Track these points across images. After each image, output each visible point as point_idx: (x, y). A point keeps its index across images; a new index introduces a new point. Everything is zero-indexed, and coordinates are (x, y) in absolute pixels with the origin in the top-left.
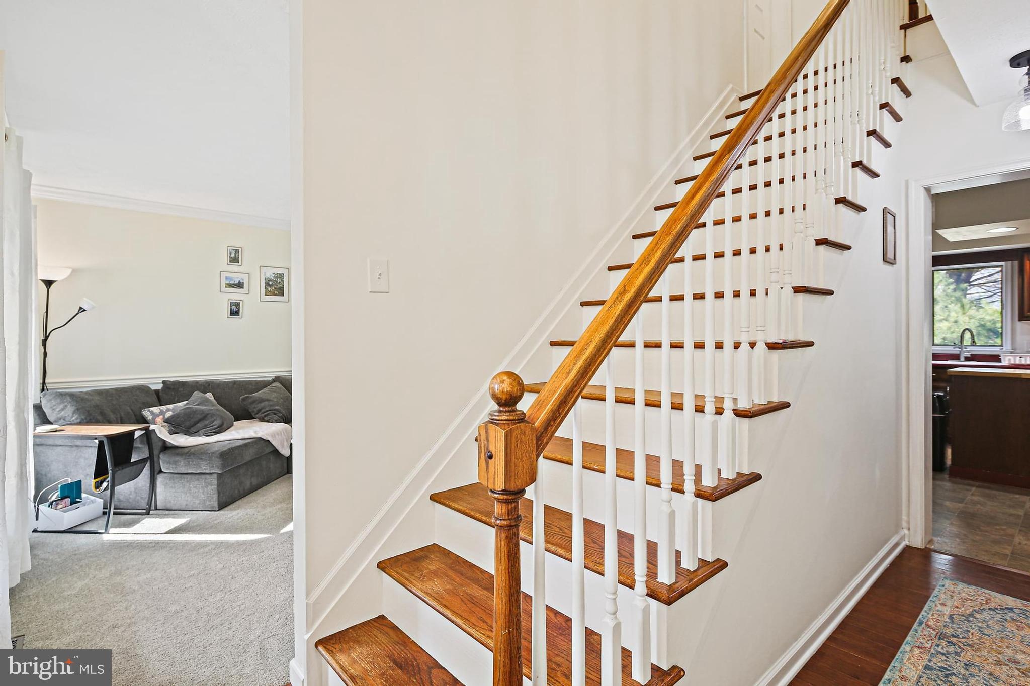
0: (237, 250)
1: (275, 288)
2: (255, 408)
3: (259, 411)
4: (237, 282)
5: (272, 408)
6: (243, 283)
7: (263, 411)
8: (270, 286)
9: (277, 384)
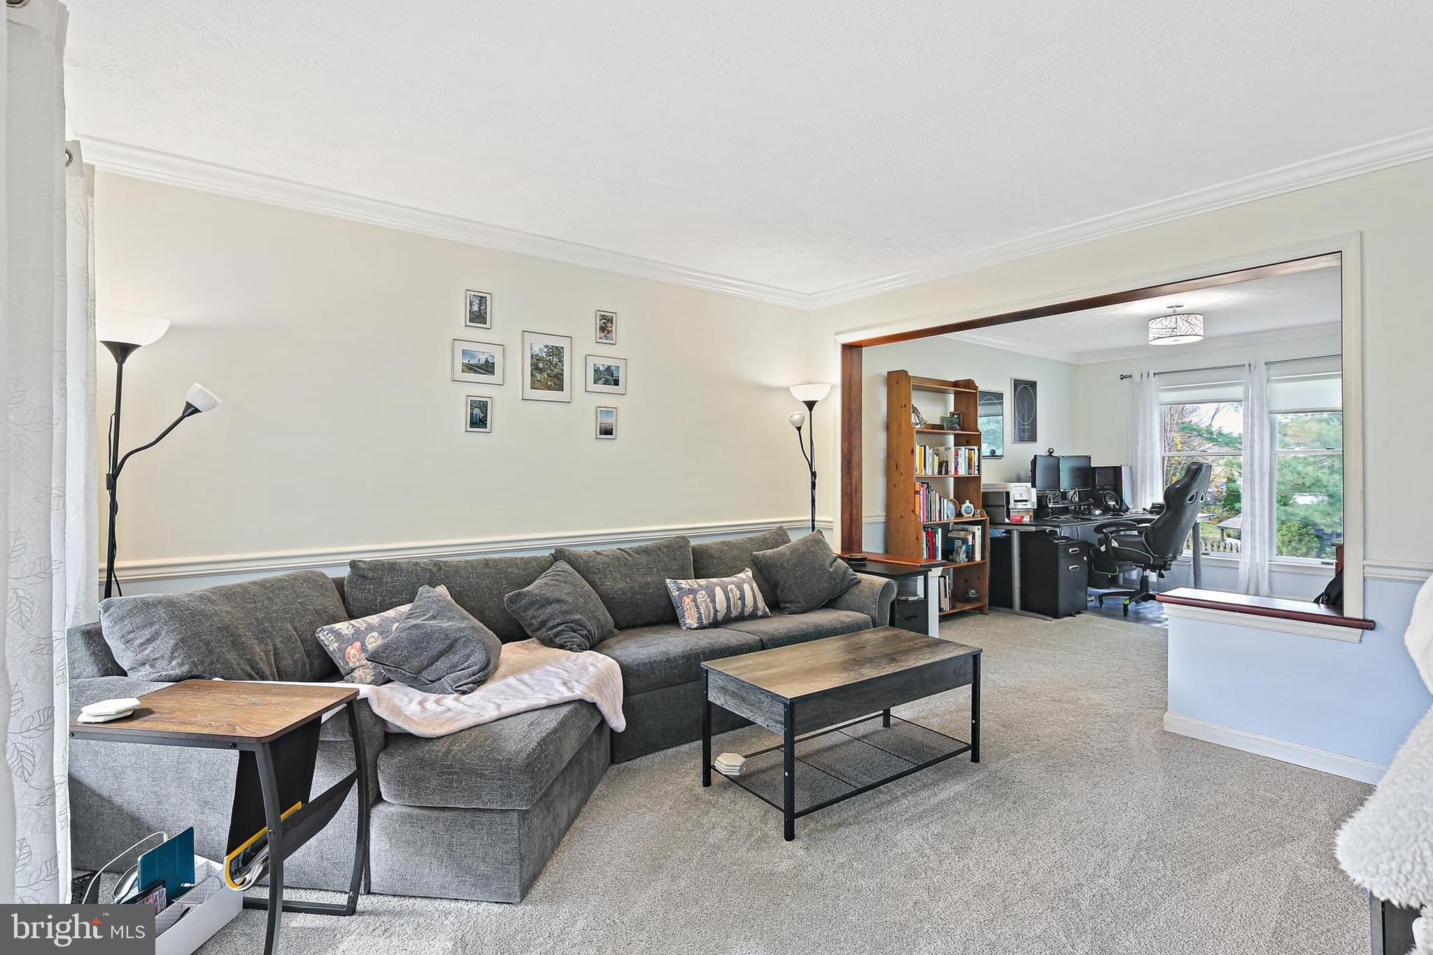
0: (482, 297)
1: (548, 375)
2: (534, 617)
3: (543, 624)
4: (483, 361)
5: (567, 618)
6: (494, 363)
7: (550, 624)
8: (540, 370)
9: (563, 565)
